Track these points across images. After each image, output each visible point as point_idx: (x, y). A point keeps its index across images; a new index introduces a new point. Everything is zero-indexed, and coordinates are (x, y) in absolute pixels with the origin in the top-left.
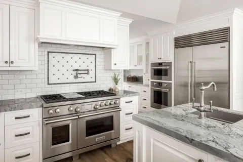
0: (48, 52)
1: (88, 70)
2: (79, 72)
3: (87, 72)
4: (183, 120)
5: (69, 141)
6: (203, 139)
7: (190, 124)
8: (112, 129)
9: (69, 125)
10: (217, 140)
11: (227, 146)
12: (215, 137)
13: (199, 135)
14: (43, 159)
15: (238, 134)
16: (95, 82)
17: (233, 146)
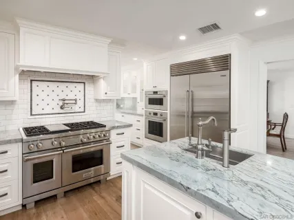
0: (31, 81)
1: (76, 100)
2: (66, 102)
3: (74, 102)
4: (178, 161)
5: (52, 177)
6: (200, 188)
7: (186, 165)
8: (102, 164)
9: (52, 161)
10: (217, 189)
11: (230, 199)
12: (215, 185)
13: (196, 181)
14: (23, 199)
15: (242, 180)
16: (84, 112)
17: (236, 198)
